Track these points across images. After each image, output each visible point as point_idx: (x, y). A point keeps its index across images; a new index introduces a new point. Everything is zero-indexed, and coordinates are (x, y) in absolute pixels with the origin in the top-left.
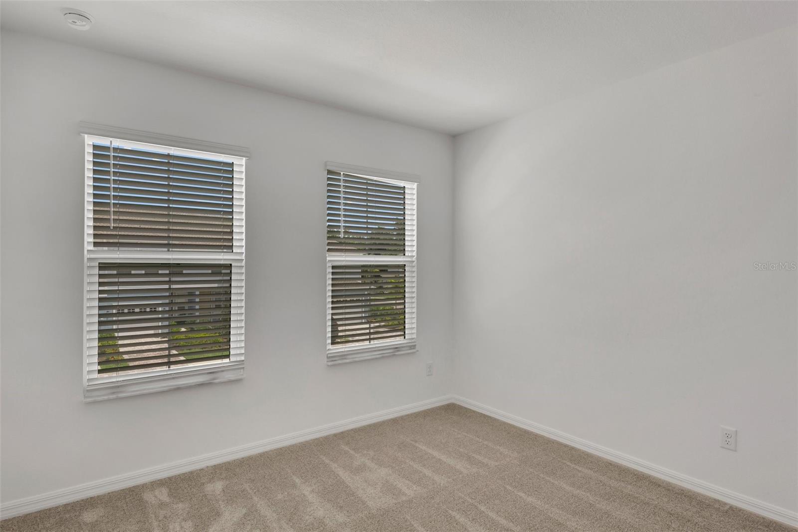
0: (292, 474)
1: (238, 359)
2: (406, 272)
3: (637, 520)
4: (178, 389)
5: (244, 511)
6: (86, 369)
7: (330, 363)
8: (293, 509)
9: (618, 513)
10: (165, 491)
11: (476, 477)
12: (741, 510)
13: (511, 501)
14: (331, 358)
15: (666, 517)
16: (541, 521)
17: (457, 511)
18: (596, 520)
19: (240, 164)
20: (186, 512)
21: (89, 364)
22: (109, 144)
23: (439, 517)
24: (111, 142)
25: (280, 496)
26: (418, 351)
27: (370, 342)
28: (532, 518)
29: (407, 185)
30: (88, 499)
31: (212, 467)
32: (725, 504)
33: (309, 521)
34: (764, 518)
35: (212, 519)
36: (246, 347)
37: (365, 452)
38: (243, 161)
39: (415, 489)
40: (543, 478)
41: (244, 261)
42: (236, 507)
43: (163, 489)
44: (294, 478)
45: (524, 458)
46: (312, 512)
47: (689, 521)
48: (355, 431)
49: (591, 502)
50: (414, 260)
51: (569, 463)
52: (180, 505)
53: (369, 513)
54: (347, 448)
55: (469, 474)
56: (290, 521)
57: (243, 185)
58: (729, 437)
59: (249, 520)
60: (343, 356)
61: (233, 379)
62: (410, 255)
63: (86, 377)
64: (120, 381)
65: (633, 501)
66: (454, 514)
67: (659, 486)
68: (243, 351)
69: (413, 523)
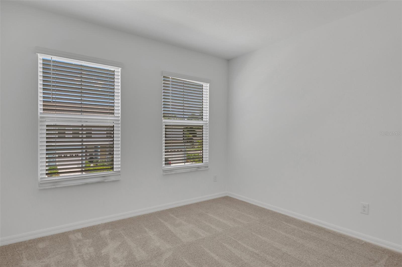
0: (144, 227)
1: (117, 170)
2: (203, 129)
3: (317, 248)
4: (87, 184)
5: (120, 243)
6: (40, 172)
7: (164, 174)
8: (144, 242)
9: (308, 245)
10: (80, 234)
11: (237, 229)
12: (370, 244)
13: (254, 239)
14: (165, 171)
15: (332, 246)
16: (269, 248)
17: (227, 244)
18: (297, 248)
19: (118, 71)
20: (91, 243)
21: (41, 170)
22: (51, 59)
23: (217, 246)
24: (51, 58)
25: (138, 237)
26: (209, 169)
27: (185, 164)
28: (264, 247)
29: (204, 84)
30: (41, 238)
31: (104, 224)
32: (363, 241)
33: (152, 248)
34: (382, 248)
35: (103, 247)
36: (121, 164)
37: (182, 217)
38: (120, 70)
39: (206, 234)
40: (271, 229)
41: (120, 120)
42: (116, 241)
43: (79, 233)
44: (145, 228)
45: (262, 220)
46: (154, 244)
47: (344, 248)
48: (177, 208)
49: (295, 240)
50: (207, 123)
51: (285, 223)
52: (88, 240)
53: (183, 244)
54: (172, 216)
55: (234, 227)
56: (142, 247)
57: (119, 82)
58: (365, 207)
59: (122, 247)
60: (171, 170)
61: (115, 180)
62: (205, 120)
63: (40, 177)
64: (57, 179)
65: (316, 240)
66: (225, 245)
67: (330, 233)
68: (120, 166)
69: (204, 249)
